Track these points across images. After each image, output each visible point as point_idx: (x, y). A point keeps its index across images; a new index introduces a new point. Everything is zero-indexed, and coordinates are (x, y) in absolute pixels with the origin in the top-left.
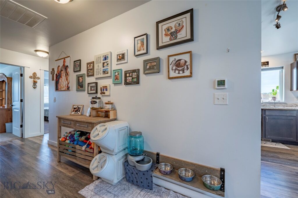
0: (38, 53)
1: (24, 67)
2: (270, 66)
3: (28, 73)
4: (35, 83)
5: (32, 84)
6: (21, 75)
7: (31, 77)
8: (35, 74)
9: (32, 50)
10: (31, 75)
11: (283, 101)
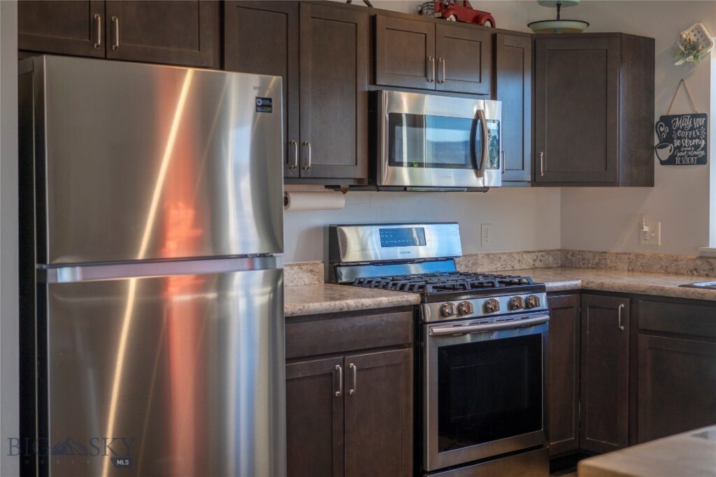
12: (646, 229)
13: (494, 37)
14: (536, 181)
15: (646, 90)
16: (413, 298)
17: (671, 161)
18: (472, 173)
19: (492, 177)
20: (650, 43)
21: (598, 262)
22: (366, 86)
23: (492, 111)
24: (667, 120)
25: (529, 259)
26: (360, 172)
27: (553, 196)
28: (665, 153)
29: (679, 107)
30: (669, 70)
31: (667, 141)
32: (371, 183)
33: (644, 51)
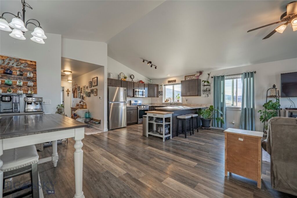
0: (69, 81)
1: (64, 87)
2: (177, 82)
3: (66, 90)
4: (68, 94)
5: (67, 94)
6: (63, 90)
7: (66, 91)
8: (68, 89)
9: (67, 80)
10: (67, 90)
11: (181, 103)
12: (158, 101)
13: (144, 84)
14: (148, 97)
15: (158, 89)
16: (137, 106)
17: (160, 95)
18: (142, 96)
19: (144, 96)
21: (154, 104)
22: (133, 88)
23: (144, 91)
24: (160, 92)
26: (133, 96)
27: (150, 98)
29: (161, 90)
30: (159, 87)
31: (159, 93)
32: (134, 96)
33: (157, 85)
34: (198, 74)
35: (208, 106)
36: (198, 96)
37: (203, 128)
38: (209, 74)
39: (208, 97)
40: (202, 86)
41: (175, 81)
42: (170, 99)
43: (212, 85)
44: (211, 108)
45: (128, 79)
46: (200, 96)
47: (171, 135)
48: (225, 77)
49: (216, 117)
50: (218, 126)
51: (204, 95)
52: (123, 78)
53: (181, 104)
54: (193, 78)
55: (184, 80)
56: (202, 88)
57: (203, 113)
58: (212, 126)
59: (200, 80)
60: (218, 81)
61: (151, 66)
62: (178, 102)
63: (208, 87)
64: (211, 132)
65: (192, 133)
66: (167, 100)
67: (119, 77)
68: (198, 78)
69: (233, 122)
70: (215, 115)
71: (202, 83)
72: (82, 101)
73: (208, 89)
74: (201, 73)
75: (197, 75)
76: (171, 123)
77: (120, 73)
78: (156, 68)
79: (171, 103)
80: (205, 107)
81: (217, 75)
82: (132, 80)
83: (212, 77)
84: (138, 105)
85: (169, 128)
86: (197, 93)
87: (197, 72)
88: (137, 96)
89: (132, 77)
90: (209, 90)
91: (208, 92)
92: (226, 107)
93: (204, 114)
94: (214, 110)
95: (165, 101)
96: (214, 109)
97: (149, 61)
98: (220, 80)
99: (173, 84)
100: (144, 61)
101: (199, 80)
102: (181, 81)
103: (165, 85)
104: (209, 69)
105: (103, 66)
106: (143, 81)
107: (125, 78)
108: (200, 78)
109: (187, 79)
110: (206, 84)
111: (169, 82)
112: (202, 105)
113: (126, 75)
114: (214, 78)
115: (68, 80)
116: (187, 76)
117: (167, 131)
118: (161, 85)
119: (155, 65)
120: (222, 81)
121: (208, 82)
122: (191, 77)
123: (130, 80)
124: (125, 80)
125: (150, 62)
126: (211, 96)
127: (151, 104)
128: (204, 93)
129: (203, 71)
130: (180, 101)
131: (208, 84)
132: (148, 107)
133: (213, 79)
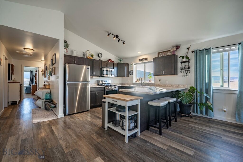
1: (39, 67)
2: (148, 60)
3: (40, 70)
5: (42, 74)
6: (38, 71)
10: (42, 71)
11: (154, 83)
12: (128, 81)
13: (114, 63)
14: (118, 76)
15: (128, 68)
17: (130, 75)
18: (111, 75)
19: (113, 76)
20: (129, 64)
21: (125, 84)
22: (101, 67)
23: (113, 70)
24: (130, 71)
25: (118, 84)
27: (121, 78)
28: (130, 74)
29: (131, 70)
30: (130, 66)
31: (130, 73)
32: (101, 76)
33: (128, 65)
34: (175, 49)
35: (187, 87)
36: (174, 74)
37: (182, 115)
38: (188, 49)
39: (188, 76)
40: (179, 64)
41: (146, 59)
42: (141, 79)
43: (193, 61)
44: (191, 90)
45: (95, 57)
46: (177, 75)
47: (138, 130)
48: (212, 51)
49: (199, 102)
50: (201, 112)
51: (182, 74)
52: (90, 56)
53: (153, 85)
54: (167, 55)
55: (157, 56)
56: (179, 65)
57: (181, 96)
58: (194, 112)
59: (177, 56)
60: (202, 56)
61: (118, 41)
62: (150, 82)
63: (187, 64)
64: (194, 122)
65: (169, 125)
66: (138, 80)
67: (84, 55)
68: (174, 54)
69: (225, 110)
70: (197, 98)
71: (179, 60)
72: (46, 81)
73: (187, 67)
74: (178, 47)
75: (173, 50)
76: (139, 113)
77: (87, 50)
78: (123, 43)
79: (142, 83)
80: (184, 88)
81: (199, 49)
82: (100, 59)
83: (193, 52)
84: (105, 86)
85: (135, 121)
86: (173, 72)
87: (173, 47)
88: (105, 76)
89: (100, 55)
90: (189, 68)
91: (188, 70)
92: (213, 88)
93: (184, 98)
94: (195, 93)
95: (136, 81)
96: (196, 91)
97: (115, 35)
98: (204, 55)
99: (145, 63)
100: (109, 35)
101: (175, 56)
102: (154, 59)
103: (135, 64)
104: (188, 42)
105: (59, 39)
106: (113, 60)
107: (92, 56)
108: (176, 54)
109: (160, 56)
110: (184, 60)
111: (140, 60)
112: (179, 85)
113: (93, 53)
114: (196, 52)
115: (41, 61)
116: (160, 53)
117: (133, 125)
118: (132, 64)
119: (122, 39)
120: (207, 56)
121: (187, 58)
122: (166, 53)
123: (98, 58)
124: (91, 58)
125: (117, 37)
126: (192, 75)
127: (122, 84)
128: (182, 72)
129: (180, 45)
130: (153, 82)
131: (187, 60)
132: (117, 87)
133: (194, 54)
